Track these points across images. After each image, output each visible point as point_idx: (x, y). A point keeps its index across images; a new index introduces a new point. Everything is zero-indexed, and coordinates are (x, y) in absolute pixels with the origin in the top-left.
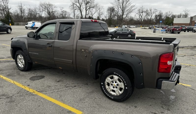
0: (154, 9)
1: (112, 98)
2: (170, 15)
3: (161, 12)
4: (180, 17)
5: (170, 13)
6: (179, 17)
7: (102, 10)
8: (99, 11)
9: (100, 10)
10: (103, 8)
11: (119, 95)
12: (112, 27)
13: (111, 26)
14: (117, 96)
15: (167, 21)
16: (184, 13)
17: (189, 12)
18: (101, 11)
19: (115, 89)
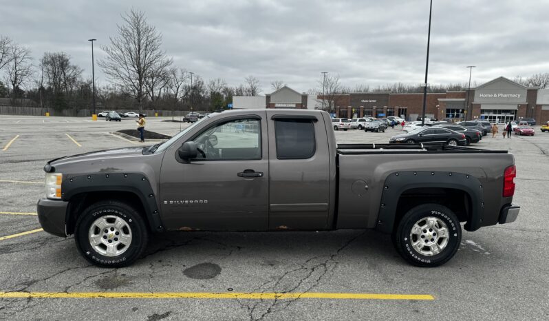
0: (182, 70)
1: (429, 261)
2: (221, 87)
3: (200, 80)
4: (241, 95)
5: (220, 83)
6: (239, 93)
7: (24, 60)
8: (12, 64)
9: (18, 60)
10: (31, 55)
11: (438, 252)
12: (68, 116)
13: (65, 111)
14: (435, 256)
15: (217, 102)
16: (247, 86)
17: (257, 84)
18: (23, 64)
19: (430, 244)
